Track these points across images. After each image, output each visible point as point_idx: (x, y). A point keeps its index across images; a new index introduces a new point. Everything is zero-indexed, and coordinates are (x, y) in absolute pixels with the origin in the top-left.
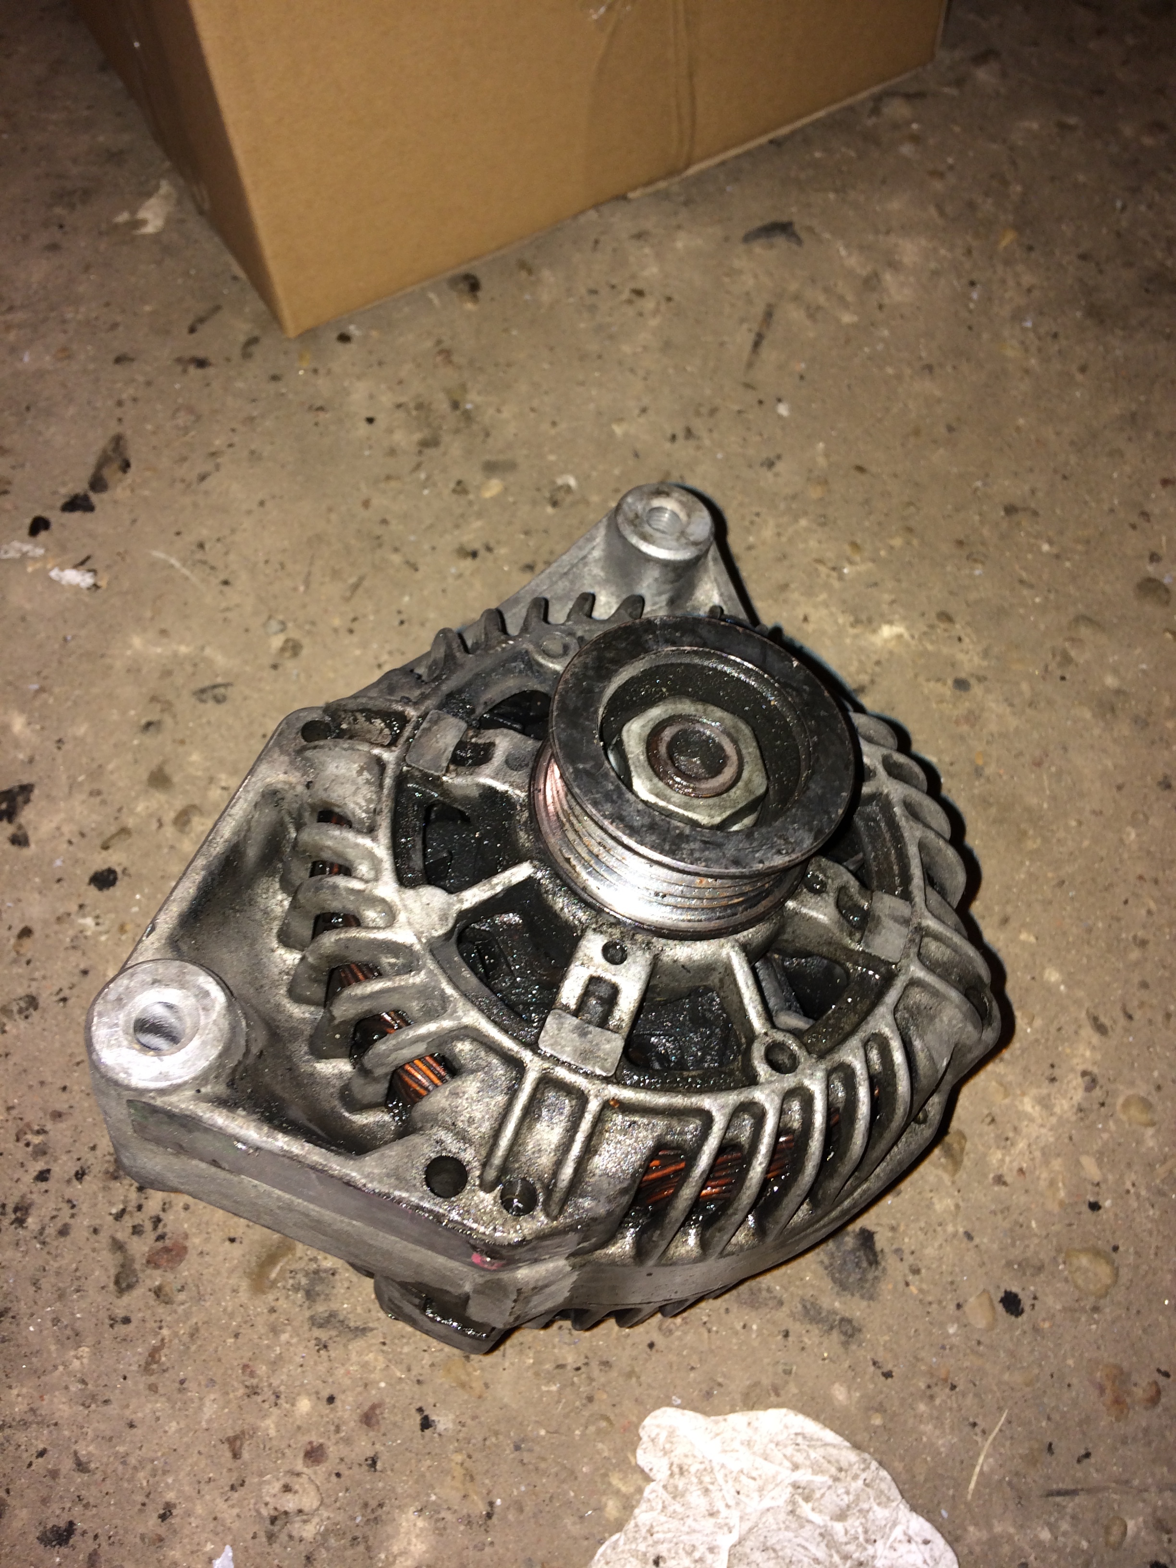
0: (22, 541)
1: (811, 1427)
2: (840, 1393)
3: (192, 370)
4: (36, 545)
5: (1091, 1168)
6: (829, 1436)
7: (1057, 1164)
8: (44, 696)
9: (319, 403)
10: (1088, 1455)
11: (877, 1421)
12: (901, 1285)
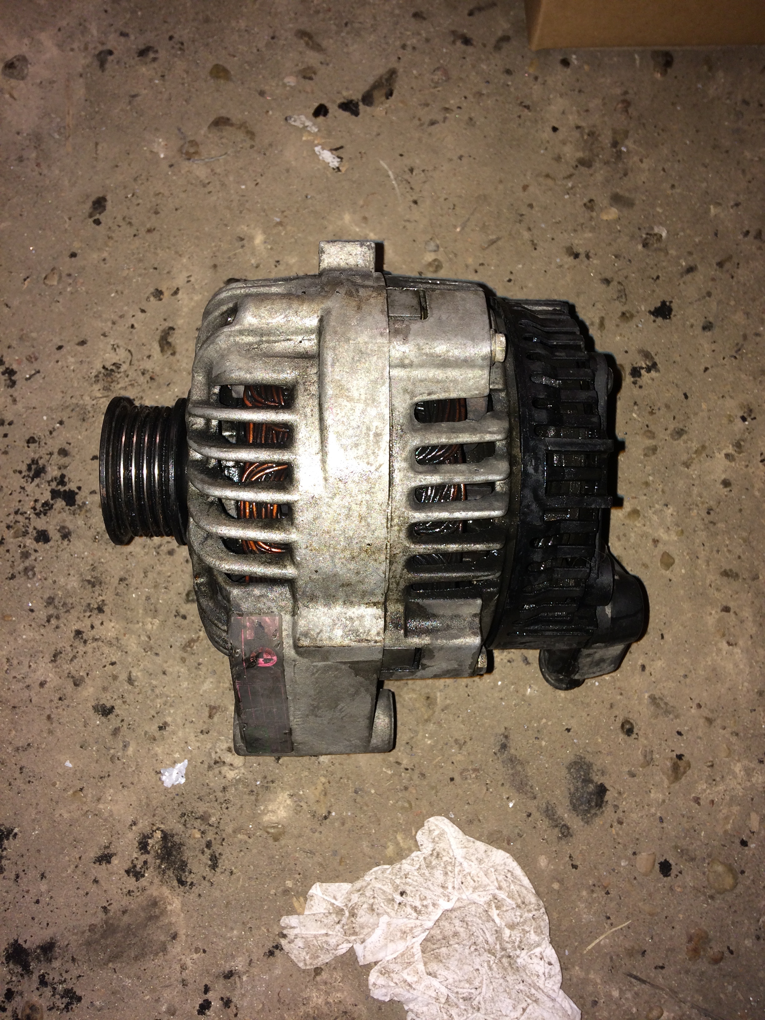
0: (307, 117)
1: (519, 872)
2: (543, 861)
3: (459, 43)
4: (314, 124)
5: (754, 822)
6: (526, 881)
7: (735, 809)
8: (281, 228)
9: (528, 103)
10: (662, 968)
11: (556, 886)
12: (608, 825)
